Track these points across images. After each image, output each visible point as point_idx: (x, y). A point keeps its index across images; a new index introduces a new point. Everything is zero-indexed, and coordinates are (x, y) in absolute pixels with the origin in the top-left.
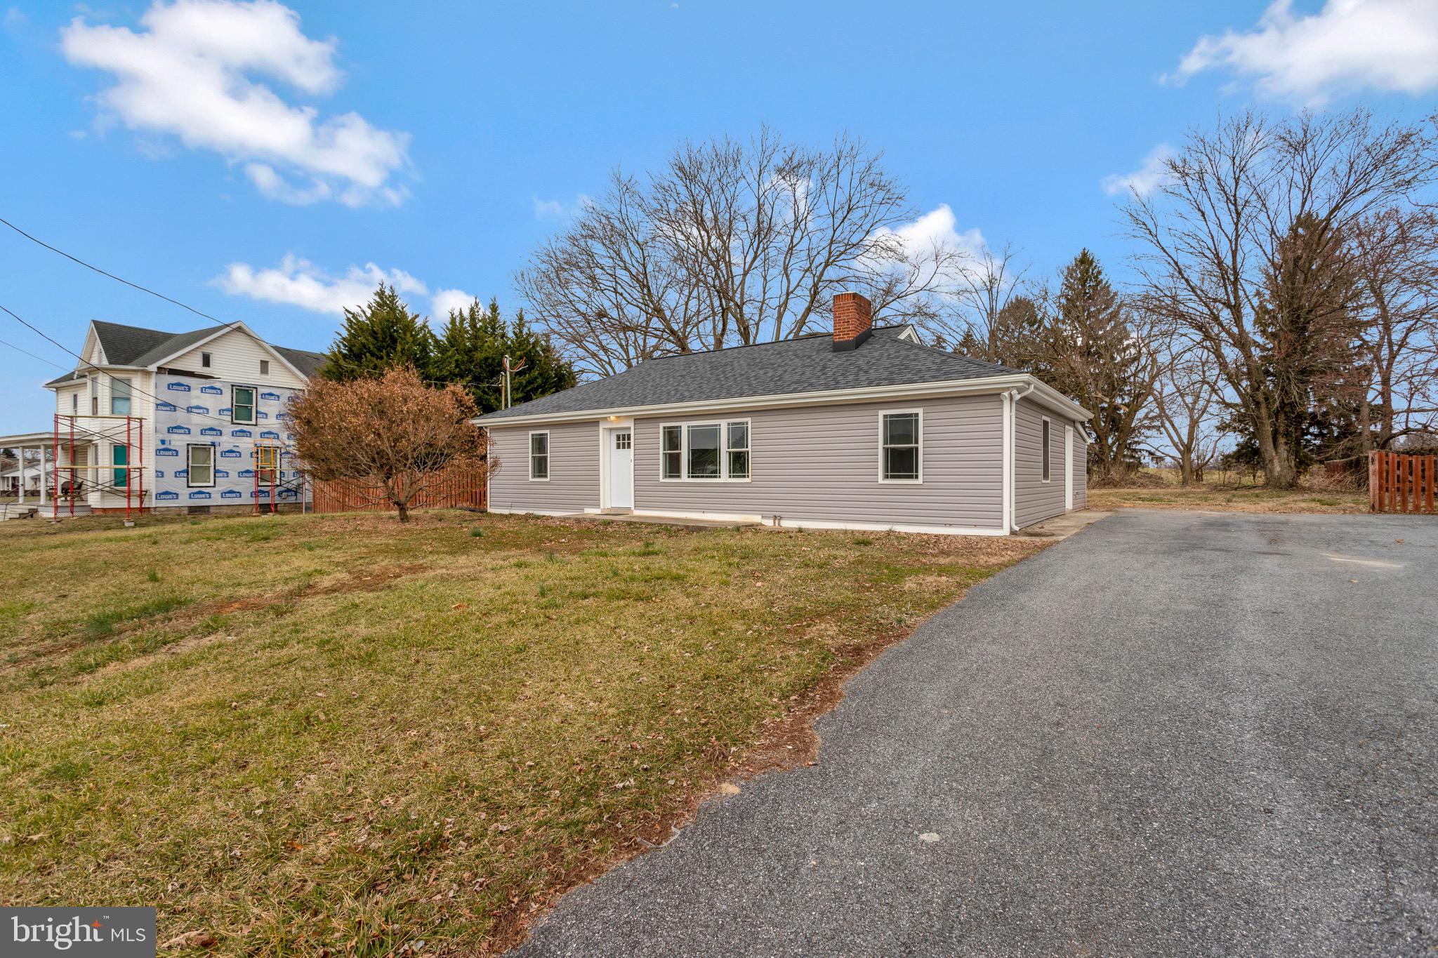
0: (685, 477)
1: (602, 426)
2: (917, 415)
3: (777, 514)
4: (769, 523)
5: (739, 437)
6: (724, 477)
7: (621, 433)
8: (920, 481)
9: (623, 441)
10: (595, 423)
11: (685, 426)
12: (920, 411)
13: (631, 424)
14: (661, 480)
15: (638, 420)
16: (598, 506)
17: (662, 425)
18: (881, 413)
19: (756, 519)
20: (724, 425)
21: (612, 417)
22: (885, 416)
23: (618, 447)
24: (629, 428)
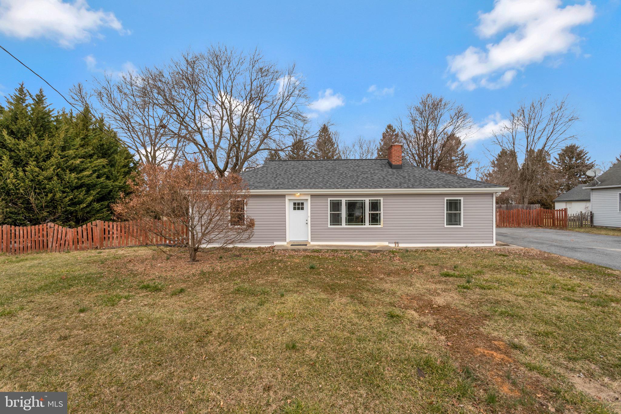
0: (344, 225)
1: (287, 198)
2: (460, 200)
3: (397, 241)
4: (393, 245)
5: (375, 206)
6: (367, 225)
7: (297, 202)
8: (462, 226)
9: (299, 206)
10: (283, 196)
11: (344, 200)
12: (462, 199)
13: (309, 198)
14: (329, 226)
15: (312, 196)
16: (285, 240)
17: (329, 199)
18: (446, 199)
19: (386, 244)
20: (367, 200)
21: (299, 194)
22: (447, 200)
23: (295, 209)
24: (307, 200)
